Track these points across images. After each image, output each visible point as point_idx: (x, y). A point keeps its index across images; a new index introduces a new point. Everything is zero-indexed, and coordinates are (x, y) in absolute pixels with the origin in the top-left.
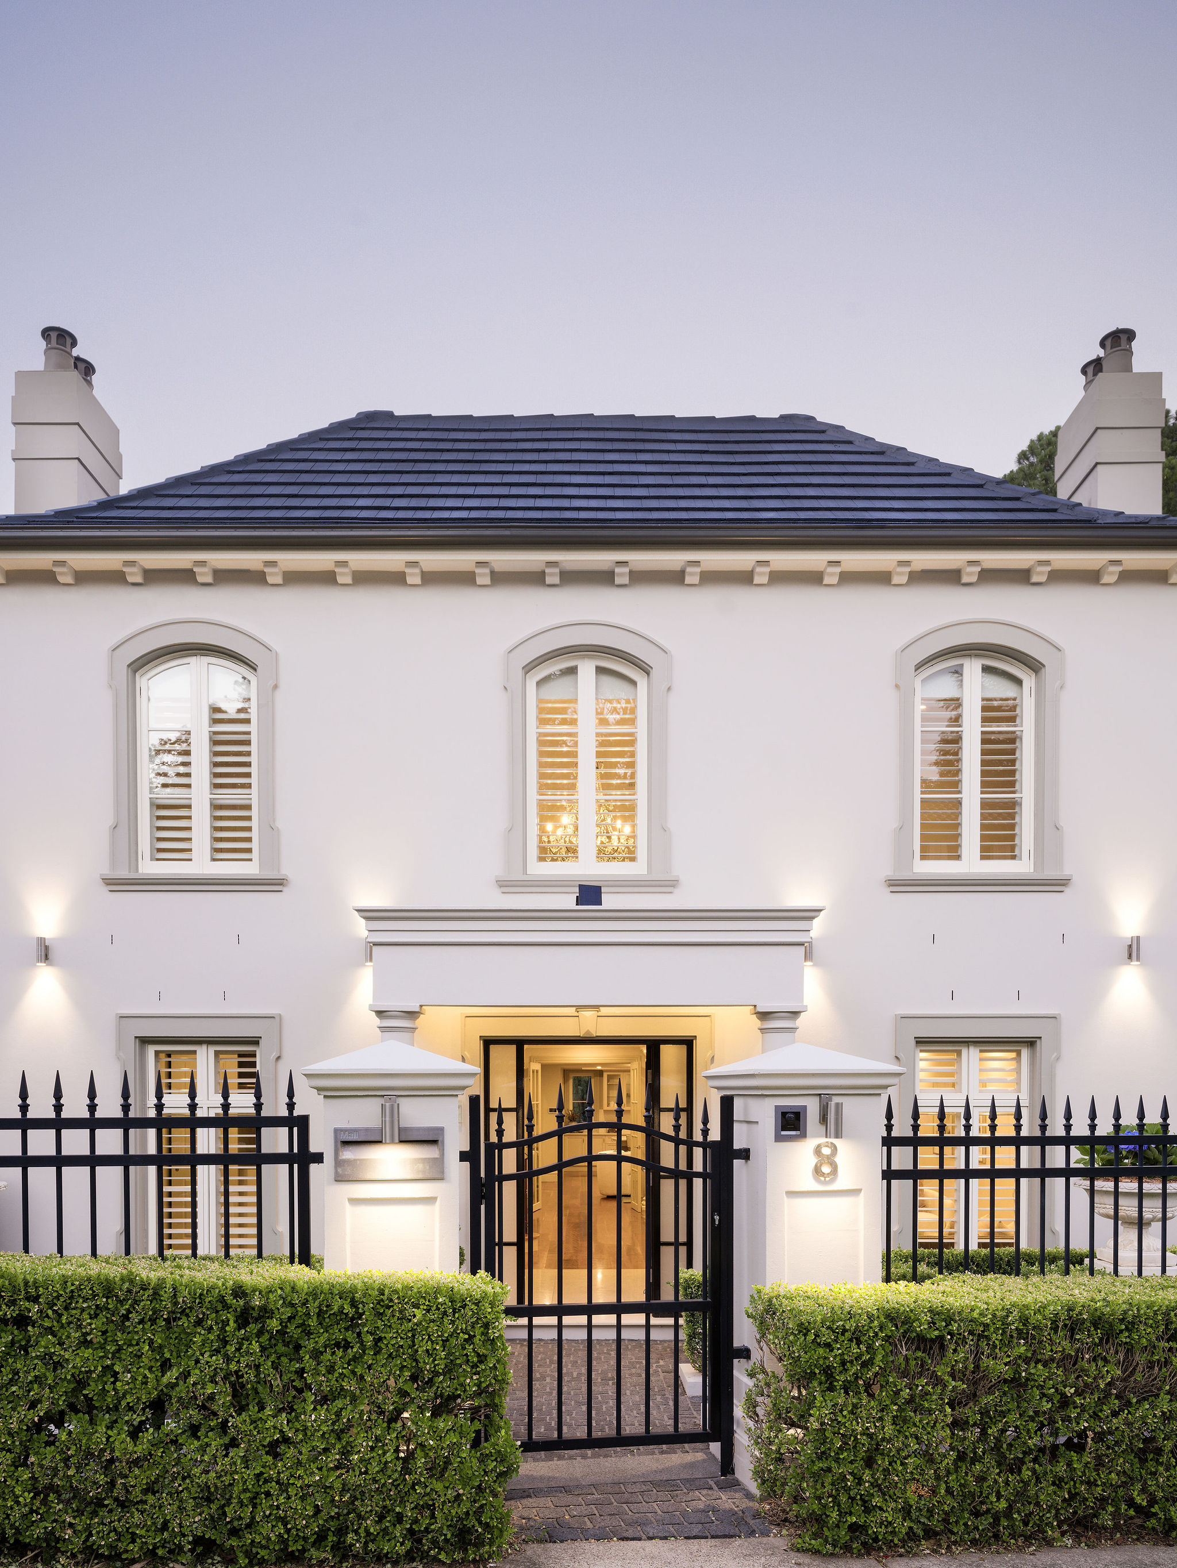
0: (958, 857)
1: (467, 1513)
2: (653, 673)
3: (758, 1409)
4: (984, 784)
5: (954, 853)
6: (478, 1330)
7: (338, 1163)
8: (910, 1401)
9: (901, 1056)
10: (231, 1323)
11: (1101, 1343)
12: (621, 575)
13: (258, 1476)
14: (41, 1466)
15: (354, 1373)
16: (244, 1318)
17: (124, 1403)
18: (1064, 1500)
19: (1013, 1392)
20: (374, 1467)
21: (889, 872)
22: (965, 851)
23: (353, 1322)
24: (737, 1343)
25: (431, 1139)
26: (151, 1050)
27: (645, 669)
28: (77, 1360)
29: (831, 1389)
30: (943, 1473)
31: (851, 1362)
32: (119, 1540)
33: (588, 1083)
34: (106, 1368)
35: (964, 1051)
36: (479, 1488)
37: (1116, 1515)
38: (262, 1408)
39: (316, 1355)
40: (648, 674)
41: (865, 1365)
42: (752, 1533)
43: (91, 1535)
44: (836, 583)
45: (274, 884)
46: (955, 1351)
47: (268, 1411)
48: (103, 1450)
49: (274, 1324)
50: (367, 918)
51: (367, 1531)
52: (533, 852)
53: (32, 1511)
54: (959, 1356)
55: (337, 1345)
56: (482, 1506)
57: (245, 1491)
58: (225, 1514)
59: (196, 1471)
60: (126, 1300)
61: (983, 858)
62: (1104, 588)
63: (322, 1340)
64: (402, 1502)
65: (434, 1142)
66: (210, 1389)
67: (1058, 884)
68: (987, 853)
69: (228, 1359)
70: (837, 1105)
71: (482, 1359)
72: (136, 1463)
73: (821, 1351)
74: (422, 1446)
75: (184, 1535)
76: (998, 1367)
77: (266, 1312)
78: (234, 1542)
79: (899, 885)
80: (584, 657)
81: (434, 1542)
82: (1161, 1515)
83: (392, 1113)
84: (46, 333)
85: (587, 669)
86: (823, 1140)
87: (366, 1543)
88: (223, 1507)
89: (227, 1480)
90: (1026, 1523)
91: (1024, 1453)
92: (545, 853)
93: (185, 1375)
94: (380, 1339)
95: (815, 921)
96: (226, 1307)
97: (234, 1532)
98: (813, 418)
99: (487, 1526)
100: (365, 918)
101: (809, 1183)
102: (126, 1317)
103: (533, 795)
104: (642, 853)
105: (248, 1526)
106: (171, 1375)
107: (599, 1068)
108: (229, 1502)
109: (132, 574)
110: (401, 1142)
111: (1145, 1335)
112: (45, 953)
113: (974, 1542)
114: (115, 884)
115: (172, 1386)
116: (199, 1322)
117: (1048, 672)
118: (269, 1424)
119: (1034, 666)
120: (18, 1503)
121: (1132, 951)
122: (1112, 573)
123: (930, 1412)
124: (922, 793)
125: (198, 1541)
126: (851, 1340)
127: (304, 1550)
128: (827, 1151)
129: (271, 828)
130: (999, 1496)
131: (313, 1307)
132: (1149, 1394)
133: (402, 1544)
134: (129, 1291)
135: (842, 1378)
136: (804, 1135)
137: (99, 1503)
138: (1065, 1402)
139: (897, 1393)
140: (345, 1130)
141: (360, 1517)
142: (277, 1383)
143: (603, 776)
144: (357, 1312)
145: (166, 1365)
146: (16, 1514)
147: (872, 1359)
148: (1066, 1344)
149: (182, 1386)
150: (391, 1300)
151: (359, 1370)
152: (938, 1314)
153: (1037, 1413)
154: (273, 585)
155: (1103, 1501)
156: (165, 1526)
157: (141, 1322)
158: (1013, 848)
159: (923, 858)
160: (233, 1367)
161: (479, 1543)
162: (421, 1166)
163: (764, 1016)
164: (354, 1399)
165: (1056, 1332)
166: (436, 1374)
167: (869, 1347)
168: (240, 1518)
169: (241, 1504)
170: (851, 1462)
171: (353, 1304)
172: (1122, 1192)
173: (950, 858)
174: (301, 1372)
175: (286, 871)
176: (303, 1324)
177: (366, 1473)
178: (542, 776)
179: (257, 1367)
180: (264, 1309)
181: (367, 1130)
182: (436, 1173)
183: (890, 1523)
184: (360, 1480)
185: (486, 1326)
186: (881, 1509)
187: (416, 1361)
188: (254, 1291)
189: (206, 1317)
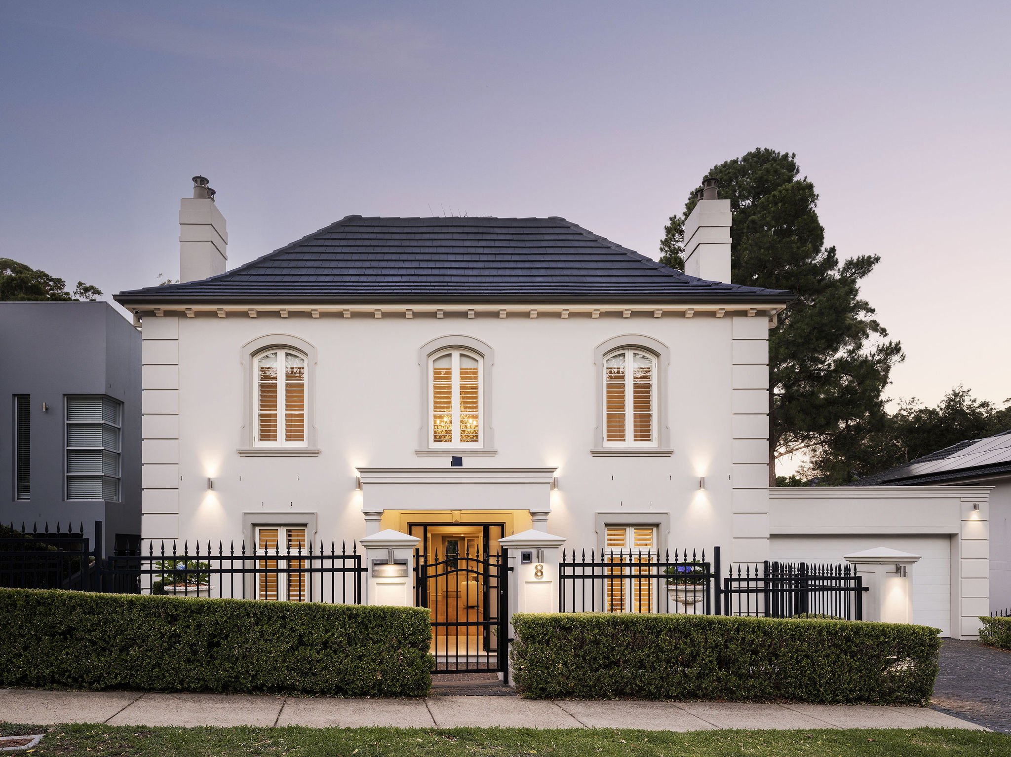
0: (624, 440)
1: (419, 679)
2: (485, 357)
3: (514, 656)
4: (635, 407)
5: (622, 438)
6: (422, 622)
7: (373, 571)
8: (561, 647)
9: (598, 531)
10: (347, 618)
11: (625, 630)
12: (471, 314)
13: (355, 666)
14: (290, 662)
15: (384, 634)
16: (350, 617)
17: (314, 643)
18: (613, 683)
19: (595, 646)
20: (391, 664)
21: (592, 448)
22: (627, 437)
23: (384, 619)
24: (509, 637)
25: (404, 563)
26: (258, 529)
27: (482, 356)
28: (301, 630)
29: (534, 643)
30: (571, 671)
31: (541, 634)
32: (313, 686)
33: (456, 543)
34: (310, 632)
35: (627, 529)
36: (422, 671)
37: (631, 689)
38: (356, 645)
39: (373, 629)
40: (483, 358)
41: (545, 635)
42: (512, 695)
43: (304, 684)
44: (567, 317)
45: (315, 453)
46: (575, 631)
47: (358, 646)
48: (309, 657)
49: (360, 619)
50: (361, 472)
51: (388, 684)
52: (431, 438)
53: (287, 676)
54: (576, 633)
55: (379, 626)
56: (423, 677)
57: (351, 671)
58: (345, 678)
59: (337, 664)
60: (315, 611)
61: (635, 440)
62: (687, 319)
63: (375, 624)
64: (399, 675)
65: (405, 564)
66: (341, 639)
67: (669, 453)
68: (636, 438)
69: (346, 630)
70: (542, 551)
71: (424, 630)
72: (318, 661)
73: (530, 630)
74: (405, 657)
75: (332, 684)
76: (590, 637)
77: (357, 615)
78: (347, 687)
79: (595, 453)
80: (454, 349)
81: (409, 688)
82: (647, 689)
83: (390, 554)
84: (195, 179)
85: (456, 355)
86: (538, 564)
87: (388, 688)
88: (344, 675)
89: (346, 667)
90: (601, 690)
91: (599, 666)
92: (438, 438)
93: (333, 635)
94: (393, 624)
95: (554, 473)
96: (345, 614)
97: (347, 684)
98: (564, 220)
99: (425, 683)
100: (360, 472)
101: (534, 579)
102: (315, 617)
103: (431, 412)
104: (480, 438)
105: (352, 682)
106: (329, 634)
107: (462, 535)
108: (346, 674)
109: (252, 314)
110: (394, 564)
111: (640, 627)
112: (211, 485)
113: (584, 697)
114: (243, 453)
115: (329, 638)
116: (337, 618)
117: (662, 357)
118: (359, 650)
119: (657, 354)
120: (283, 673)
121: (701, 484)
122: (690, 313)
123: (566, 651)
124: (607, 411)
125: (337, 687)
126: (540, 627)
127: (369, 690)
128: (539, 568)
129: (312, 427)
130: (591, 680)
131: (372, 613)
132: (641, 647)
133: (399, 688)
134: (316, 608)
135: (537, 639)
136: (531, 562)
137: (306, 674)
138: (613, 649)
139: (556, 644)
140: (375, 560)
141: (386, 680)
142: (361, 637)
143: (463, 398)
144: (385, 616)
145: (327, 631)
146: (283, 676)
147: (547, 633)
148: (613, 630)
149: (332, 638)
150: (395, 612)
151: (386, 633)
152: (570, 619)
153: (603, 653)
154: (314, 318)
155: (627, 683)
156: (327, 682)
157: (319, 618)
158: (649, 436)
159: (608, 440)
160: (348, 632)
161: (423, 689)
162: (400, 572)
163: (533, 514)
164: (384, 643)
165: (609, 626)
166: (409, 635)
167: (547, 629)
168: (350, 679)
169: (350, 675)
170: (541, 667)
171: (384, 613)
172: (679, 590)
173: (620, 440)
174: (368, 634)
175: (319, 447)
176: (368, 619)
177: (388, 666)
178: (435, 403)
179: (355, 632)
180: (356, 614)
181: (383, 560)
182: (405, 574)
183: (554, 687)
184: (386, 668)
185: (425, 620)
186: (551, 682)
187: (404, 631)
188: (353, 609)
189: (339, 617)
